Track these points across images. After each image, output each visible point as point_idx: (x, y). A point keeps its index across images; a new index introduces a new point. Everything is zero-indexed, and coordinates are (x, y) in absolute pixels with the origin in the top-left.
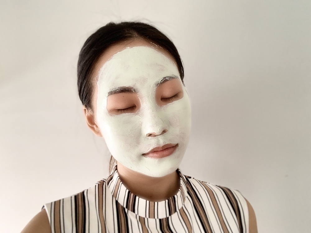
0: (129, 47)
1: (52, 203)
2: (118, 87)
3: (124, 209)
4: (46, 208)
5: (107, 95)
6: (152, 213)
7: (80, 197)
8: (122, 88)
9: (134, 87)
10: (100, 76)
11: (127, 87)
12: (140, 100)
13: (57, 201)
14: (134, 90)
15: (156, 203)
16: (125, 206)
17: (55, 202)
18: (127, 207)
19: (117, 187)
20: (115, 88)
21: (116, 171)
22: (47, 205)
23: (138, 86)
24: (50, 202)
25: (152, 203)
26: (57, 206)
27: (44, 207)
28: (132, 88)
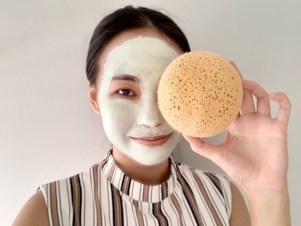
0: (141, 37)
1: (47, 185)
2: (122, 74)
3: (119, 192)
4: (41, 189)
5: (111, 79)
6: (146, 197)
7: (75, 179)
8: (126, 75)
9: (138, 77)
10: (107, 60)
11: (131, 76)
12: (142, 90)
13: (53, 183)
14: (138, 80)
15: (150, 187)
16: (120, 189)
17: (50, 184)
18: (121, 190)
19: (112, 171)
20: (120, 74)
21: (111, 155)
22: (43, 186)
23: (142, 77)
24: (45, 183)
25: (146, 187)
26: (53, 188)
27: (39, 188)
28: (136, 78)
